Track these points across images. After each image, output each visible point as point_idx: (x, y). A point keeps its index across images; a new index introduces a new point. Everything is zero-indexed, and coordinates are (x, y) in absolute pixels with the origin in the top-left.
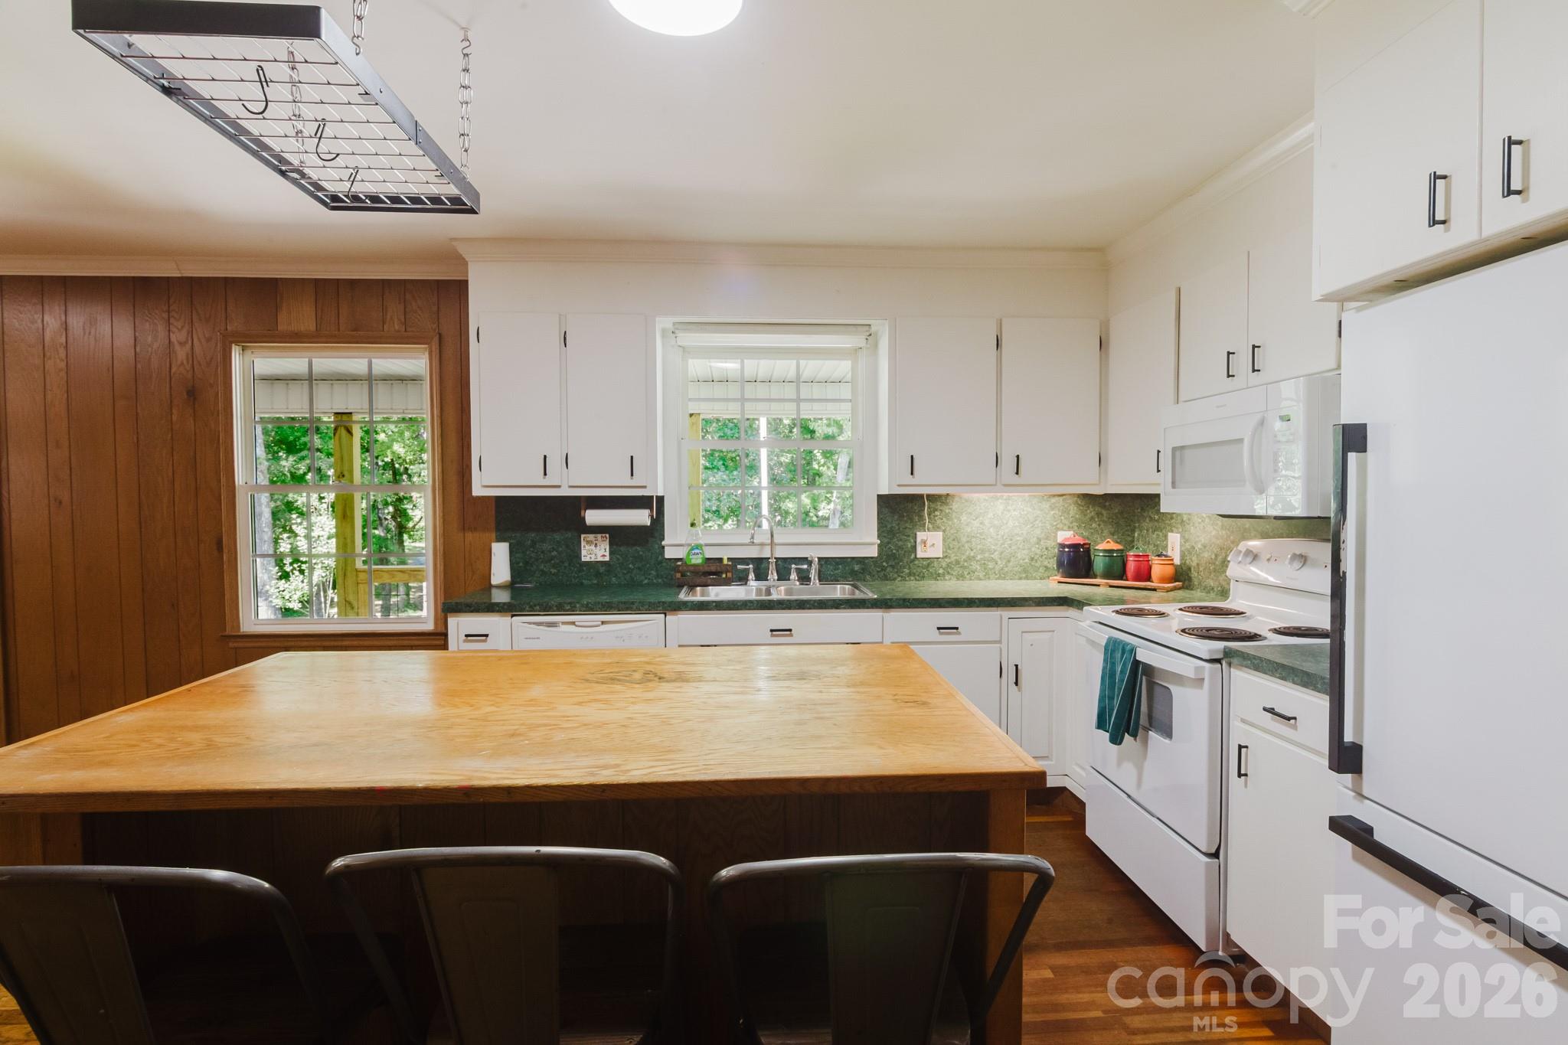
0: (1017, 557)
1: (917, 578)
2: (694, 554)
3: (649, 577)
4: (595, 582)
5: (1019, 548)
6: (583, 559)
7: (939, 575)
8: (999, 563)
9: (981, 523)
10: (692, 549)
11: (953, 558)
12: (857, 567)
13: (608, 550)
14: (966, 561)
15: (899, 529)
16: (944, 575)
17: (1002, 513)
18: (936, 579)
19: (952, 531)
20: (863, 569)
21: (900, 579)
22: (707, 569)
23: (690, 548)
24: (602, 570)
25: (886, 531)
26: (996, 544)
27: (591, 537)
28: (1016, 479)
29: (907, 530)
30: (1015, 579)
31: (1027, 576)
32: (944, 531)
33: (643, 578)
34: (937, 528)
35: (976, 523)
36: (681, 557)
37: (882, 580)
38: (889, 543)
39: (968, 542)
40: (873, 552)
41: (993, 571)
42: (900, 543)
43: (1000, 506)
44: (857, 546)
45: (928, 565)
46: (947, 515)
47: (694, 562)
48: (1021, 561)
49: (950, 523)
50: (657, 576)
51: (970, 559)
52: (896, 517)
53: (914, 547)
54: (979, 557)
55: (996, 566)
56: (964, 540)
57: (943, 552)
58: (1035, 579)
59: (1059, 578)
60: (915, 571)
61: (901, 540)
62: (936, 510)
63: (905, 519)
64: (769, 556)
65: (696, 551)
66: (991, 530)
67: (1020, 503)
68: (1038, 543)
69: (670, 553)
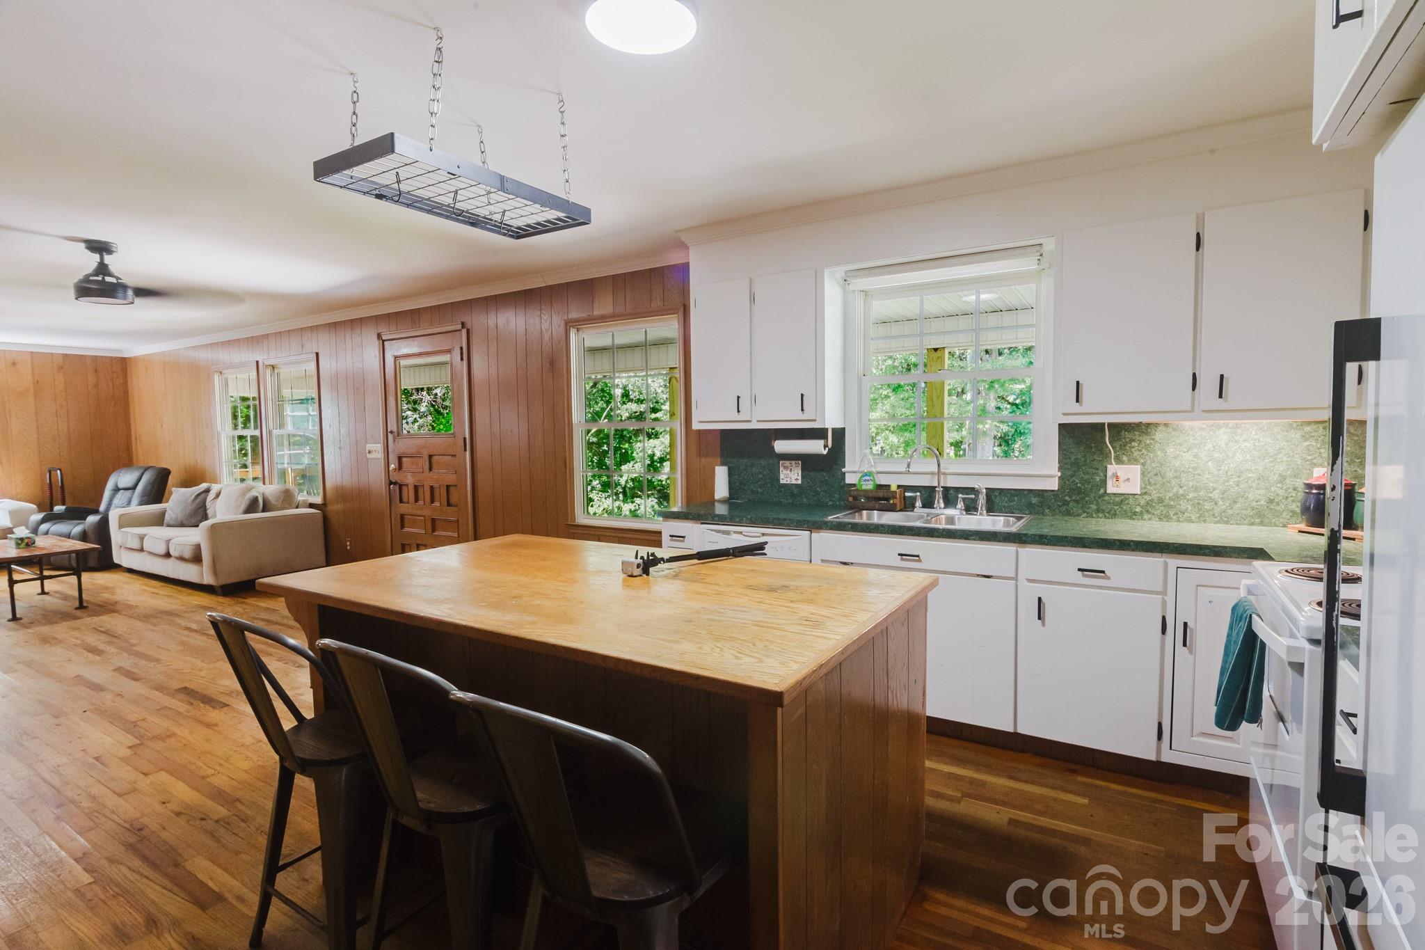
0: (1247, 498)
1: (1107, 515)
2: (865, 480)
3: (832, 499)
4: (791, 501)
5: (1251, 487)
6: (782, 482)
7: (1135, 513)
8: (1221, 503)
9: (1195, 456)
10: (863, 476)
11: (1155, 496)
12: (1034, 500)
13: (800, 474)
14: (1173, 500)
15: (1085, 461)
16: (1141, 513)
17: (1227, 444)
18: (1131, 518)
19: (1154, 465)
20: (1041, 503)
21: (1085, 515)
22: (876, 495)
23: (861, 474)
24: (796, 491)
25: (1066, 462)
26: (1217, 482)
27: (787, 463)
28: (1220, 404)
29: (1095, 462)
30: (1243, 524)
31: (1262, 522)
32: (1143, 464)
33: (828, 500)
34: (1134, 461)
35: (1188, 456)
36: (854, 483)
37: (1063, 515)
38: (1073, 476)
39: (1176, 477)
40: (1053, 485)
41: (1211, 513)
42: (1086, 477)
43: (1223, 436)
44: (1034, 478)
45: (1122, 501)
46: (1147, 446)
47: (864, 487)
48: (1254, 503)
49: (1152, 455)
50: (840, 499)
51: (1177, 497)
52: (1082, 448)
53: (1104, 482)
54: (1191, 495)
55: (1216, 508)
56: (1170, 475)
57: (1141, 488)
58: (1276, 526)
59: (1303, 527)
60: (1104, 507)
61: (1088, 473)
62: (1134, 441)
63: (1093, 450)
64: (936, 484)
65: (867, 478)
66: (1210, 464)
67: (1253, 432)
68: (1280, 482)
69: (850, 479)
